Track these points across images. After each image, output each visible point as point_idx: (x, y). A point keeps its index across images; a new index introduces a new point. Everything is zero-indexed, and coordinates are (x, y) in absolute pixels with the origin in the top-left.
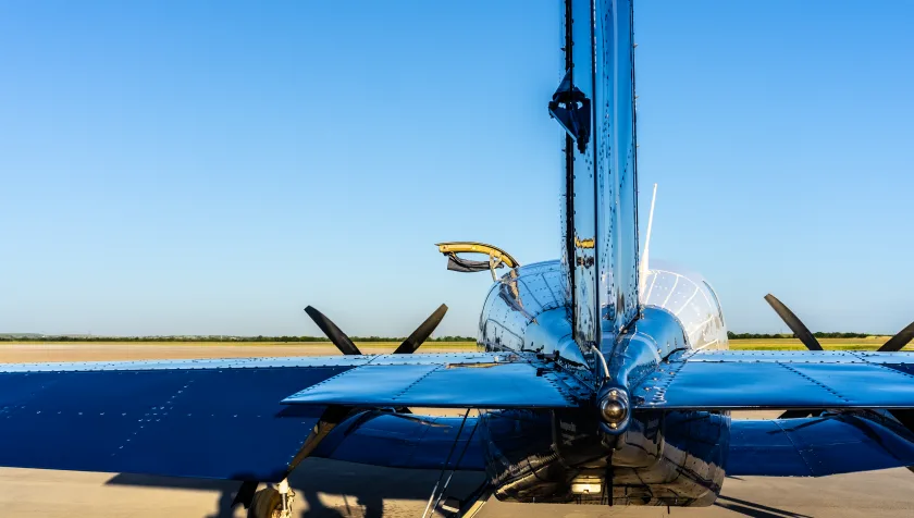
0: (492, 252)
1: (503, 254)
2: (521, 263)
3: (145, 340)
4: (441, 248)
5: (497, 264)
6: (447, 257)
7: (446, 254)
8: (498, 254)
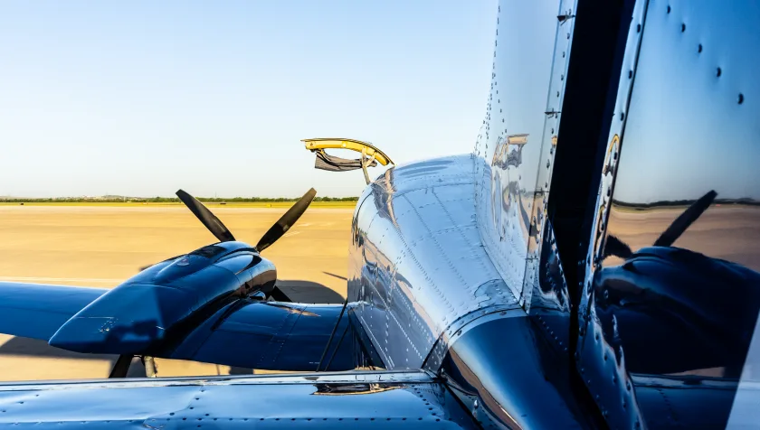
0: (365, 150)
1: (376, 151)
2: (398, 164)
3: (58, 201)
4: (308, 144)
5: (369, 162)
6: (314, 154)
7: (313, 150)
8: (371, 151)
